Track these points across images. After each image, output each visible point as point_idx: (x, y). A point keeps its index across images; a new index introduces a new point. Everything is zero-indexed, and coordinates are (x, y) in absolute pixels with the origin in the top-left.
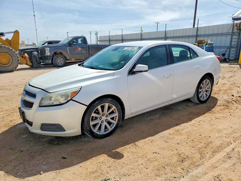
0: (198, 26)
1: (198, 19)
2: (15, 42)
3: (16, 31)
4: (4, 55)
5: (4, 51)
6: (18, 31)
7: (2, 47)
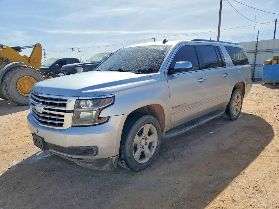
0: (257, 40)
1: (258, 32)
2: (36, 61)
3: (38, 44)
4: (27, 79)
5: (28, 74)
6: (41, 45)
7: (25, 67)
